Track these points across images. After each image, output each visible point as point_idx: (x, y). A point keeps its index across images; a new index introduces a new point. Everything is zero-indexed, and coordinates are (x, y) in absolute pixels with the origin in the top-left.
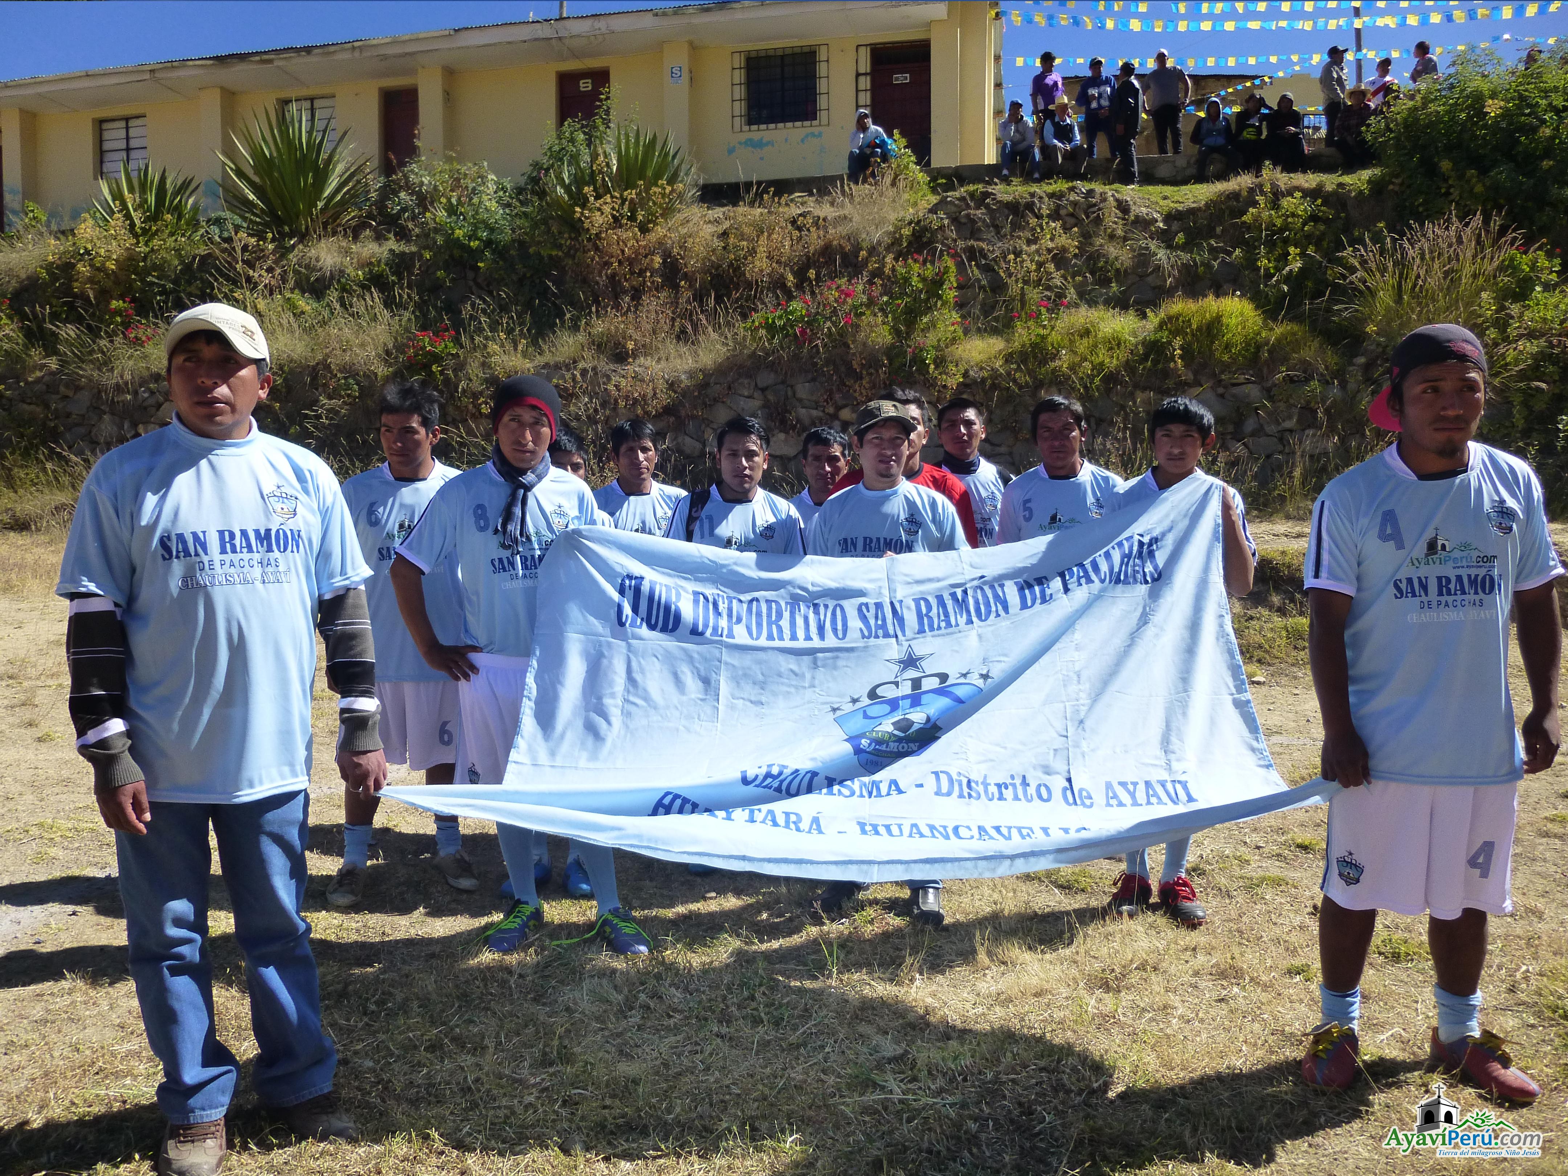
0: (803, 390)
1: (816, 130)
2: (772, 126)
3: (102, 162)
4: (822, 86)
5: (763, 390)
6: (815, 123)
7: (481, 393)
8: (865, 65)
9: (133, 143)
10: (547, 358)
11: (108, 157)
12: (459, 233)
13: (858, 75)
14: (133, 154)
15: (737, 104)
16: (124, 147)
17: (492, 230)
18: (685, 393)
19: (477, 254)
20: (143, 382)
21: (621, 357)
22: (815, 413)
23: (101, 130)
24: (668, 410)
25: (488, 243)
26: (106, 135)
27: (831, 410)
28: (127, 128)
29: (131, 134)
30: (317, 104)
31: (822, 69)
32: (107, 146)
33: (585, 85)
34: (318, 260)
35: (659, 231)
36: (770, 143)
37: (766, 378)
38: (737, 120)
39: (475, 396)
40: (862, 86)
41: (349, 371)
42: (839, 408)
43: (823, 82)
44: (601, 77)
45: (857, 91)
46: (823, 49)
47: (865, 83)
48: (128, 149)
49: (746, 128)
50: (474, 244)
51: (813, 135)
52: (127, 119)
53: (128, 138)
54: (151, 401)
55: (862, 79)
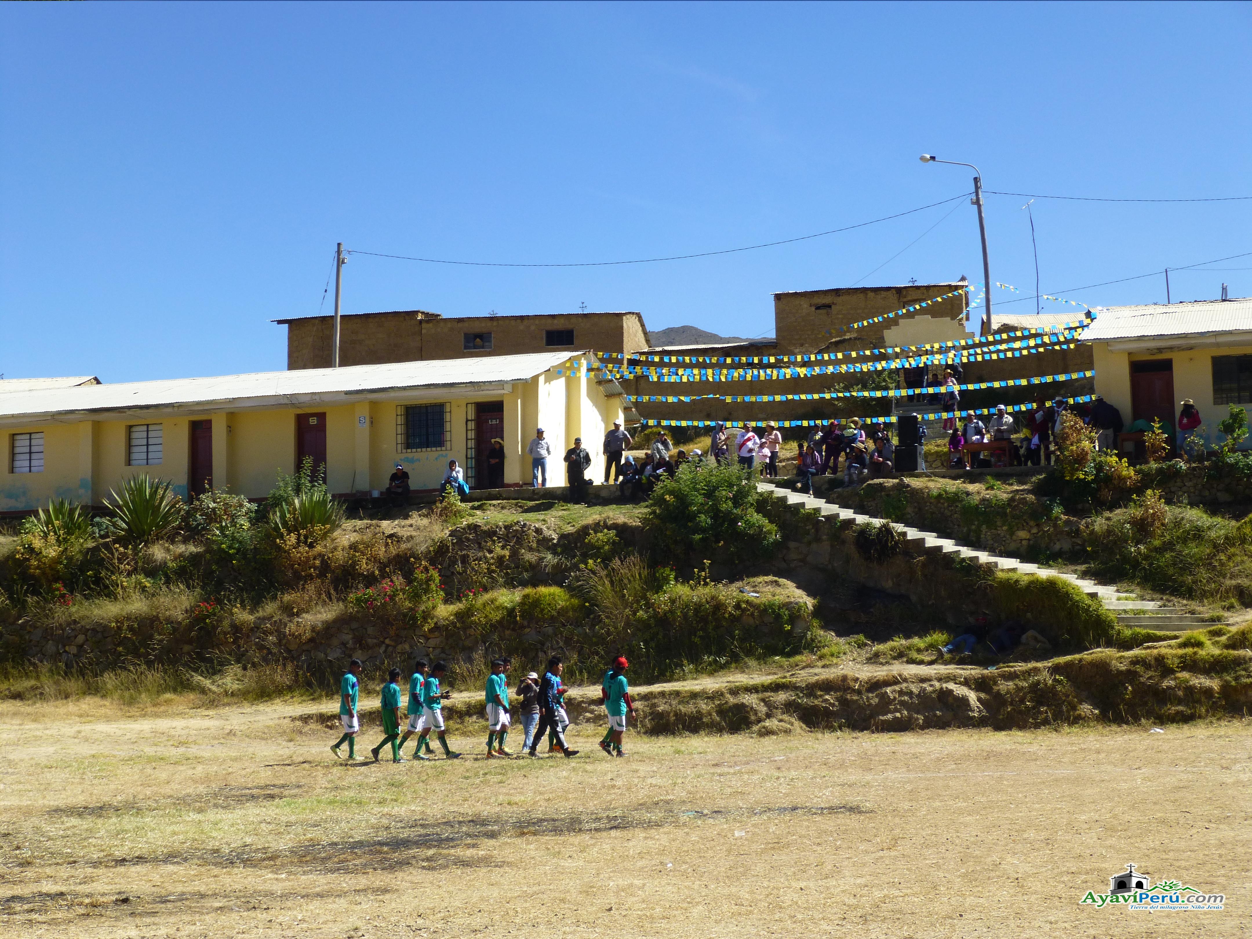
0: (370, 630)
1: (444, 453)
2: (419, 450)
3: (13, 461)
4: (447, 427)
5: (353, 630)
6: (443, 448)
7: (229, 633)
8: (471, 415)
9: (34, 449)
10: (261, 614)
11: (18, 457)
12: (224, 546)
13: (467, 421)
14: (34, 456)
15: (399, 436)
16: (28, 451)
17: (240, 542)
18: (318, 633)
19: (231, 557)
20: (69, 624)
21: (292, 615)
22: (375, 641)
23: (13, 440)
24: (311, 640)
25: (238, 550)
26: (17, 443)
27: (382, 639)
28: (30, 439)
29: (33, 443)
30: (151, 428)
31: (447, 417)
32: (17, 450)
33: (313, 421)
34: (153, 555)
35: (319, 548)
36: (419, 460)
37: (354, 625)
38: (399, 446)
39: (225, 634)
40: (469, 428)
41: (169, 620)
42: (385, 638)
43: (448, 424)
44: (322, 417)
45: (467, 430)
46: (448, 405)
47: (472, 425)
48: (30, 453)
49: (404, 451)
50: (231, 552)
51: (442, 455)
52: (30, 434)
53: (30, 446)
54: (73, 634)
55: (469, 423)
